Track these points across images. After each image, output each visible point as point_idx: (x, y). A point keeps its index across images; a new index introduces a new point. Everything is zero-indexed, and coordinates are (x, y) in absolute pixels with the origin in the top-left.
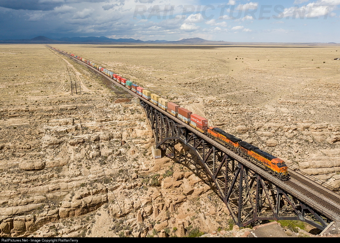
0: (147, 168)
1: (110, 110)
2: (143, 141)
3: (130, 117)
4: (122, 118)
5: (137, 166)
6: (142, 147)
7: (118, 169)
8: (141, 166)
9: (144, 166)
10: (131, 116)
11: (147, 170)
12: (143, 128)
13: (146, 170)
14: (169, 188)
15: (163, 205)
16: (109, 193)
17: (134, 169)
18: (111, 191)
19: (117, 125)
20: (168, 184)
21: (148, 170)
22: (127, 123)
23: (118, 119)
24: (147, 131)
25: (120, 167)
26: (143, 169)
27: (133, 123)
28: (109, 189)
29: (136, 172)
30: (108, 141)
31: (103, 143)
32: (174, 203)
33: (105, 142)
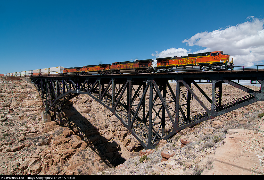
2: (33, 109)
3: (20, 90)
4: (12, 91)
5: (25, 129)
6: (31, 113)
7: (3, 134)
8: (30, 129)
9: (33, 128)
10: (22, 90)
12: (33, 99)
13: (35, 132)
14: (59, 144)
15: (53, 161)
17: (22, 132)
19: (5, 97)
20: (58, 141)
21: (38, 131)
22: (17, 95)
23: (7, 91)
24: (37, 101)
25: (5, 132)
26: (31, 131)
27: (23, 95)
29: (24, 134)
32: (64, 156)
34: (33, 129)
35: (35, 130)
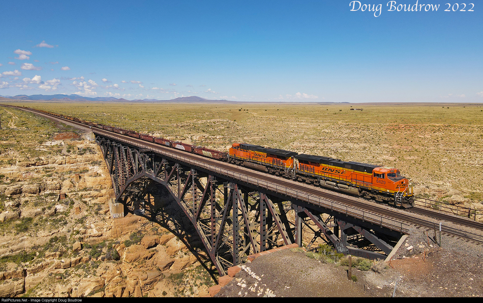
0: (100, 233)
1: (45, 150)
2: (96, 193)
3: (77, 159)
4: (64, 161)
5: (82, 230)
6: (93, 202)
7: (50, 238)
8: (89, 231)
9: (94, 230)
10: (79, 158)
11: (100, 236)
12: (97, 175)
14: (134, 261)
15: (123, 289)
16: (30, 278)
17: (78, 236)
18: (32, 274)
19: (54, 171)
20: (133, 256)
21: (102, 235)
22: (72, 167)
23: (57, 161)
24: (103, 178)
25: (53, 234)
26: (92, 234)
27: (82, 167)
28: (29, 271)
29: (81, 239)
30: (35, 195)
31: (27, 199)
32: (141, 283)
33: (31, 197)
34: (95, 232)
35: (97, 232)
